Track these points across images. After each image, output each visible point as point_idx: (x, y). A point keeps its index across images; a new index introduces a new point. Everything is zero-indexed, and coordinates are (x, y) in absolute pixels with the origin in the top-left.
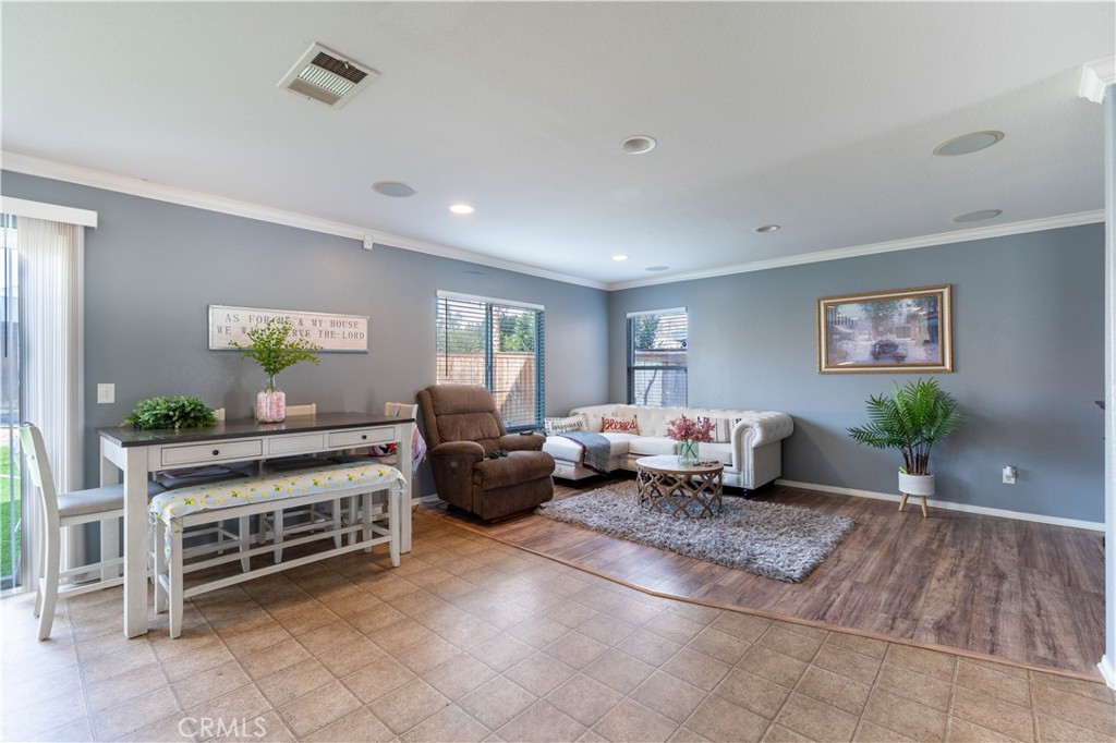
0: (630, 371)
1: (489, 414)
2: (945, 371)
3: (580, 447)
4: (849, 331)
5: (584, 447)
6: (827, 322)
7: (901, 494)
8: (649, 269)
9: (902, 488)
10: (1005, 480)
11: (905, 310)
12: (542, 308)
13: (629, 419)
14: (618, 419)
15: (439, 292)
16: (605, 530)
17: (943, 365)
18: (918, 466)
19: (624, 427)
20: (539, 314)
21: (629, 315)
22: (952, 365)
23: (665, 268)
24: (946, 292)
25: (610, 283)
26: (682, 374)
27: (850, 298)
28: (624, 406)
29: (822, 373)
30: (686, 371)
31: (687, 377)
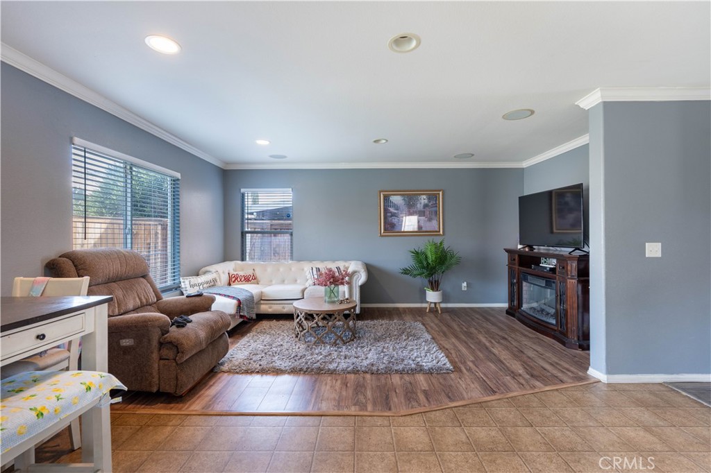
0: (243, 234)
1: (142, 279)
2: (440, 235)
3: (235, 302)
4: (396, 211)
5: (239, 300)
6: (384, 206)
7: (427, 302)
8: (271, 156)
9: (428, 300)
10: (463, 289)
11: (423, 201)
12: (178, 175)
13: (249, 272)
14: (241, 273)
15: (77, 140)
16: (301, 370)
17: (439, 232)
18: (435, 286)
19: (247, 279)
20: (175, 181)
21: (243, 190)
22: (443, 232)
23: (285, 157)
24: (441, 193)
25: (227, 163)
26: (287, 237)
27: (397, 192)
28: (239, 262)
29: (381, 236)
30: (291, 235)
31: (291, 239)
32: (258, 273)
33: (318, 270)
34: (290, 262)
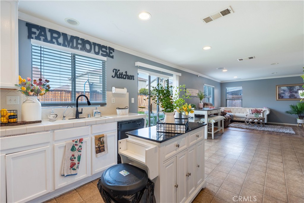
0: (226, 100)
4: (284, 92)
6: (278, 90)
9: (298, 122)
12: (214, 87)
13: (229, 110)
14: (227, 110)
15: (204, 84)
18: (301, 118)
21: (226, 88)
25: (222, 81)
26: (240, 101)
27: (284, 85)
28: (225, 107)
29: (277, 100)
30: (242, 100)
31: (242, 101)
32: (231, 110)
33: (252, 110)
34: (241, 108)
